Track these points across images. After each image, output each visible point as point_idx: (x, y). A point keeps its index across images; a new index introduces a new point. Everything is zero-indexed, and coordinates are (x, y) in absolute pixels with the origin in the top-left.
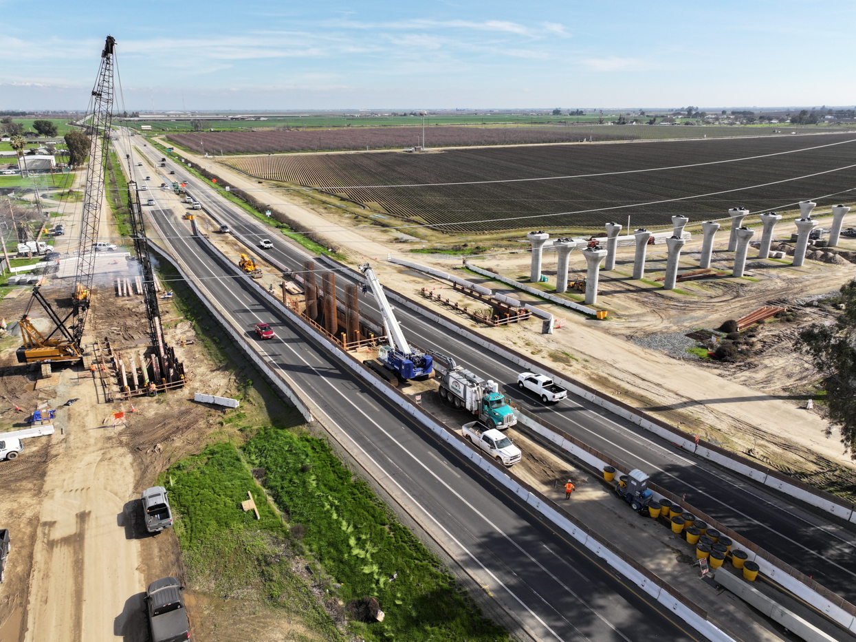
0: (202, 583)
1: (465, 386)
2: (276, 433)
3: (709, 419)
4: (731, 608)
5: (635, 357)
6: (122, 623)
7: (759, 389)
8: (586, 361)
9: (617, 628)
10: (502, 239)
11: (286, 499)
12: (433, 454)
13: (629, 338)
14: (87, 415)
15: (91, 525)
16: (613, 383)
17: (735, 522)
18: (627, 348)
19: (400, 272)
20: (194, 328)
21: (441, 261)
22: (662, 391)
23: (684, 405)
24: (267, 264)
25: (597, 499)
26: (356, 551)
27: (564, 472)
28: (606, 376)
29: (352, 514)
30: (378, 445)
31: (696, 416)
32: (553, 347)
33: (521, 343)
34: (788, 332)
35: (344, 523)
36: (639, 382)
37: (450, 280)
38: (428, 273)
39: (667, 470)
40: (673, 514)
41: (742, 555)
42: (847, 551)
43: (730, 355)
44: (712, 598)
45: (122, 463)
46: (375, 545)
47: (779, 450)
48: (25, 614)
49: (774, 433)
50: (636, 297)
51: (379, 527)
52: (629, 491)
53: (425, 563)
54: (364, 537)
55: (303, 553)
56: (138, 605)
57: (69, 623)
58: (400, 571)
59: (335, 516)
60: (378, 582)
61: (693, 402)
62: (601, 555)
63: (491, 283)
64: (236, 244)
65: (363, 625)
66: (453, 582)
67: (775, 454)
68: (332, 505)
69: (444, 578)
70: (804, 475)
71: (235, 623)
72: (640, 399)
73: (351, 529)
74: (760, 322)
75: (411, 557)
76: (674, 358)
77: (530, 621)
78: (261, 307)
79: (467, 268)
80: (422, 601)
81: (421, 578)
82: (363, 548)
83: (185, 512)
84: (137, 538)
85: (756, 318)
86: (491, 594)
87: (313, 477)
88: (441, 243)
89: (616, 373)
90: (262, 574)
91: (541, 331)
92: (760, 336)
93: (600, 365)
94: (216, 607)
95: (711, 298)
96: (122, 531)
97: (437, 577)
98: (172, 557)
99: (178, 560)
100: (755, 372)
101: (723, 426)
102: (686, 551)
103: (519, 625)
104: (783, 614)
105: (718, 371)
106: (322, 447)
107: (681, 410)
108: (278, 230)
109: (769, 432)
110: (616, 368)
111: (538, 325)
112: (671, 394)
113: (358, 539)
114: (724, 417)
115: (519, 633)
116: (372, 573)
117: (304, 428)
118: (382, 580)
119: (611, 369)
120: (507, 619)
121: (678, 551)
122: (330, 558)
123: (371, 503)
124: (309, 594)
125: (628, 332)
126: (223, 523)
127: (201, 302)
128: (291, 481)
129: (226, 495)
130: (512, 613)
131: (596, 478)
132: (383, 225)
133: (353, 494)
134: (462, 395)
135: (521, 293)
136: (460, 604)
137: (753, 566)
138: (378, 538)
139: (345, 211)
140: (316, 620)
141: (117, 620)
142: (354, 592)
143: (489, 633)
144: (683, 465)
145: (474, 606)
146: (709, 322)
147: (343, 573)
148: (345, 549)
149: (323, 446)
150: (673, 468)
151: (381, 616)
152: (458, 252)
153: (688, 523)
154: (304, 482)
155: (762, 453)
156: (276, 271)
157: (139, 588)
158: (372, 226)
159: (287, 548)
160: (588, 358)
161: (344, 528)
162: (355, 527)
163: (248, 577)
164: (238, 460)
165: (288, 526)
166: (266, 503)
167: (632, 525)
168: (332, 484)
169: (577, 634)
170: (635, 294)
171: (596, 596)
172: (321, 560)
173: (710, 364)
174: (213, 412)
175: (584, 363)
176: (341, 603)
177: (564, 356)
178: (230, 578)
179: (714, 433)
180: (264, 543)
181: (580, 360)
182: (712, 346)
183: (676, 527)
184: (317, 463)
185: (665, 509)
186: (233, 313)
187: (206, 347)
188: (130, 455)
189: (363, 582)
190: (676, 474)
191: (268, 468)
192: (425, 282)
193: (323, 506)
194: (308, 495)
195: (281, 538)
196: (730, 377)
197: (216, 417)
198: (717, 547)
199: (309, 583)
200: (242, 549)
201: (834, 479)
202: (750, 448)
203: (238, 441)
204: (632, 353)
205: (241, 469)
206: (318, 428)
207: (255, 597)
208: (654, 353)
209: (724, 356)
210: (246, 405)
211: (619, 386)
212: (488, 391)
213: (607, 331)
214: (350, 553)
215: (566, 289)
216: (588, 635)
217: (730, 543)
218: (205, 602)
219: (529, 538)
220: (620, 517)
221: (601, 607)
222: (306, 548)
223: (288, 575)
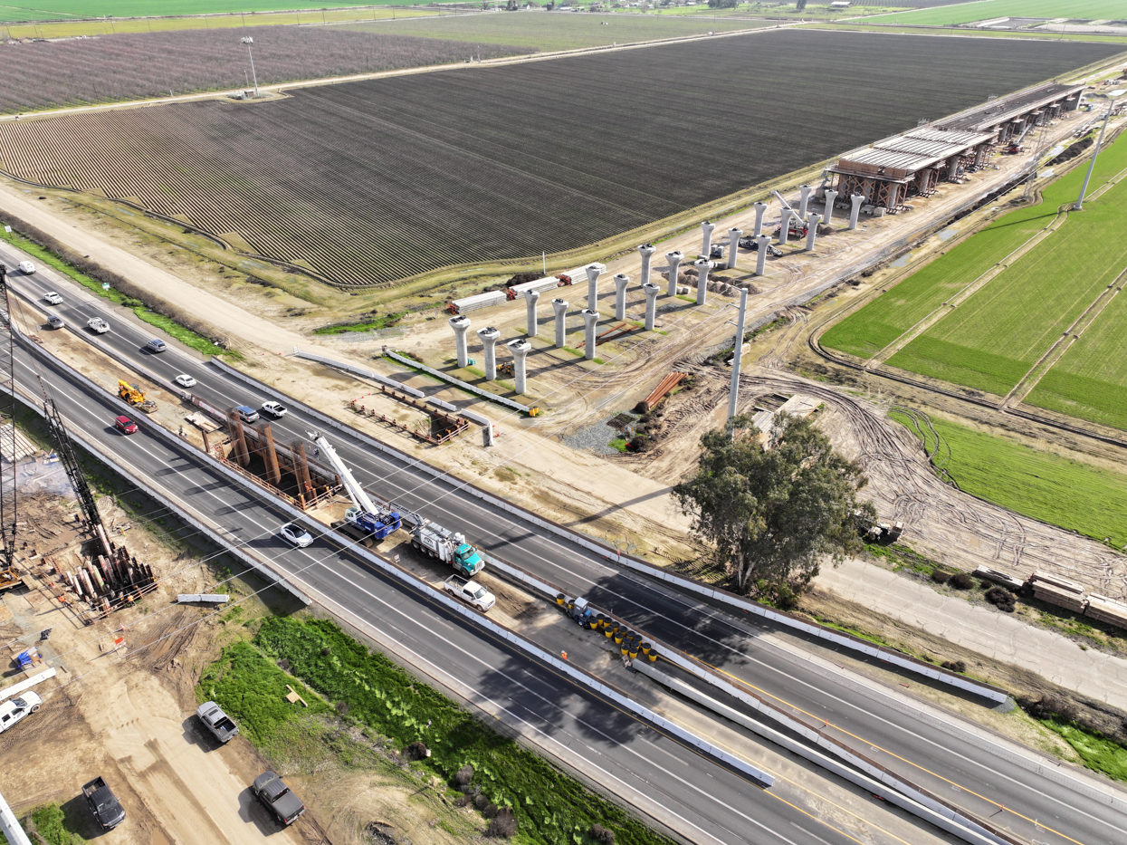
0: (288, 769)
1: (437, 542)
2: (281, 621)
3: (628, 523)
4: (641, 683)
5: (567, 462)
6: (246, 813)
7: (663, 482)
8: (528, 475)
9: (578, 718)
10: (413, 294)
11: (319, 682)
12: (426, 612)
13: (561, 437)
14: (76, 645)
15: (163, 749)
16: (554, 498)
17: (644, 618)
18: (560, 452)
19: (318, 373)
20: (119, 505)
21: (355, 346)
22: (592, 500)
23: (609, 511)
24: (152, 385)
25: (554, 623)
26: (394, 712)
27: (528, 604)
28: (546, 490)
29: (381, 683)
30: (377, 614)
31: (618, 521)
32: (497, 463)
33: (467, 463)
34: (688, 404)
35: (377, 692)
36: (573, 491)
37: (375, 380)
38: (348, 371)
39: (600, 583)
40: (606, 625)
41: (648, 645)
42: (708, 622)
43: (643, 445)
44: (631, 680)
45: (152, 688)
46: (408, 703)
47: (673, 543)
48: (163, 831)
49: (672, 528)
50: (561, 375)
51: (406, 688)
52: (576, 613)
53: (448, 707)
54: (397, 699)
55: (354, 724)
56: (249, 798)
57: (205, 827)
58: (433, 718)
59: (367, 688)
60: (418, 730)
61: (617, 507)
62: (563, 669)
63: (419, 377)
64: (88, 351)
65: (419, 762)
66: (471, 716)
67: (672, 547)
68: (361, 679)
69: (465, 715)
70: (689, 562)
71: (328, 788)
72: (576, 511)
73: (384, 696)
74: (667, 395)
75: (437, 705)
76: (599, 457)
77: (525, 728)
78: (183, 462)
79: (388, 356)
80: (452, 735)
81: (449, 719)
82: (399, 708)
83: (241, 716)
84: (213, 749)
85: (663, 392)
86: (498, 718)
87: (335, 658)
88: (345, 310)
89: (554, 485)
90: (332, 748)
91: (482, 444)
92: (666, 414)
93: (541, 478)
94: (309, 781)
95: (627, 365)
96: (196, 749)
97: (459, 716)
98: (252, 756)
99: (258, 757)
100: (661, 460)
101: (637, 528)
102: (615, 650)
103: (519, 733)
104: (669, 681)
105: (633, 466)
106: (329, 627)
107: (607, 517)
108: (128, 310)
109: (669, 527)
110: (554, 480)
111: (476, 435)
112: (599, 502)
113: (393, 702)
114: (638, 519)
115: (520, 738)
116: (412, 725)
117: (306, 612)
118: (421, 728)
119: (550, 481)
120: (511, 731)
121: (611, 651)
122: (376, 721)
123: (393, 670)
124: (372, 753)
125: (558, 430)
126: (279, 717)
127: (106, 466)
128: (316, 665)
129: (269, 693)
130: (514, 727)
131: (553, 603)
132: (265, 284)
133: (375, 666)
134: (435, 549)
135: (453, 389)
136: (479, 730)
137: (653, 652)
138: (408, 697)
139: (203, 257)
140: (386, 769)
141: (240, 812)
142: (404, 742)
143: (503, 744)
144: (610, 575)
145: (490, 729)
146: (626, 401)
147: (390, 730)
148: (385, 712)
149: (331, 627)
150: (604, 580)
151: (429, 753)
152: (370, 326)
153: (616, 629)
154: (330, 664)
155: (664, 549)
156: (170, 396)
157: (243, 787)
158: (250, 285)
159: (340, 723)
160: (529, 472)
161: (378, 696)
162: (387, 693)
163: (321, 753)
164: (260, 657)
165: (332, 705)
166: (305, 691)
167: (580, 639)
168: (353, 660)
169: (555, 728)
170: (560, 370)
171: (563, 699)
172: (369, 725)
173: (627, 458)
174: (205, 610)
175: (527, 477)
176: (398, 752)
177: (508, 472)
178: (308, 759)
179: (631, 536)
180: (322, 725)
181: (523, 475)
182: (628, 435)
183: (608, 634)
184: (334, 644)
185: (601, 621)
186: (156, 476)
187: (149, 530)
188: (153, 677)
189: (407, 733)
190: (606, 585)
191: (289, 658)
192: (349, 386)
193: (354, 682)
194: (338, 676)
195: (332, 716)
196: (643, 472)
197: (212, 616)
198: (633, 644)
199: (370, 745)
200: (306, 734)
201: (708, 562)
202: (656, 546)
203: (247, 637)
204: (565, 457)
205: (268, 666)
206: (320, 610)
207: (334, 766)
208: (583, 455)
209: (638, 447)
210: (236, 596)
211: (558, 500)
212: (458, 544)
213: (540, 431)
214: (390, 714)
215: (495, 375)
216: (561, 727)
217: (640, 638)
218: (298, 781)
219: (513, 668)
220: (572, 634)
221: (566, 706)
222: (354, 719)
223: (351, 743)
